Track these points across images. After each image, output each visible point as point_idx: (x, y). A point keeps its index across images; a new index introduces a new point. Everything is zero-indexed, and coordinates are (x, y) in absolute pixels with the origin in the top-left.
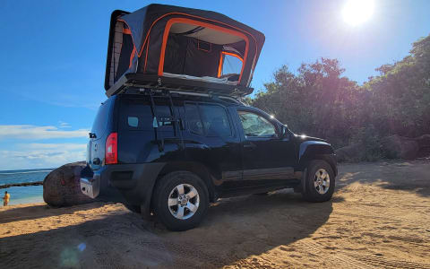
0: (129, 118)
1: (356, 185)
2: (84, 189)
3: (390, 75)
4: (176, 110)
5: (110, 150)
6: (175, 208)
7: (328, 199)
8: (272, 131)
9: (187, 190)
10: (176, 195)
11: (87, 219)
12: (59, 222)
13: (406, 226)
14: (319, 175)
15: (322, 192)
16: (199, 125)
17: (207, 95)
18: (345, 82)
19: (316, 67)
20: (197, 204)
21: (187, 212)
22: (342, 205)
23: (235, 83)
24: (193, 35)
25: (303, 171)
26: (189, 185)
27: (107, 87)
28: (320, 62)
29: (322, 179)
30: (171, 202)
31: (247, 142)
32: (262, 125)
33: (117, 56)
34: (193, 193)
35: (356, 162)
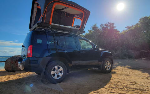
0: (38, 40)
1: (119, 67)
2: (19, 66)
3: (131, 29)
4: (56, 37)
5: (29, 52)
6: (54, 75)
7: (110, 72)
8: (91, 47)
9: (59, 68)
10: (54, 70)
11: (21, 77)
12: (9, 78)
13: (139, 84)
14: (107, 64)
15: (108, 70)
16: (64, 43)
17: (68, 33)
18: (116, 31)
19: (106, 25)
20: (63, 73)
21: (58, 76)
22: (115, 75)
23: (78, 29)
24: (63, 10)
25: (102, 62)
26: (59, 66)
27: (30, 28)
28: (108, 23)
29: (108, 65)
30: (52, 72)
31: (82, 51)
32: (88, 45)
33: (34, 16)
34: (61, 69)
35: (119, 59)
